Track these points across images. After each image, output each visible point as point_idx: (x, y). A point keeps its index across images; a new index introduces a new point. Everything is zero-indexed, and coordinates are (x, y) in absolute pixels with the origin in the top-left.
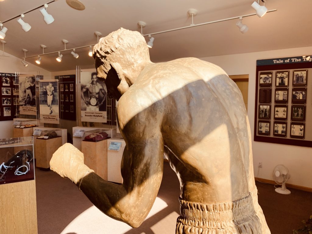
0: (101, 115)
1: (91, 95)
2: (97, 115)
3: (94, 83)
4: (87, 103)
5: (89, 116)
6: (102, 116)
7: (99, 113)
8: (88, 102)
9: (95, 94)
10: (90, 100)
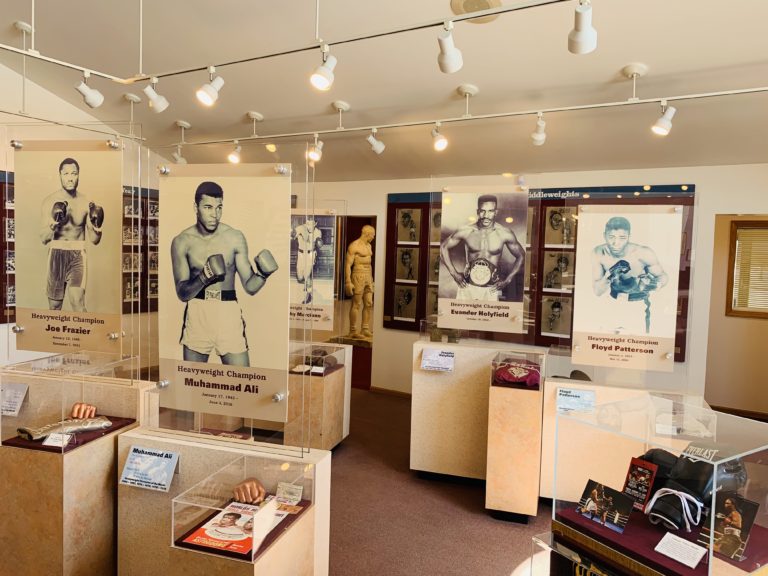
0: (506, 311)
1: (473, 255)
2: (492, 311)
3: (486, 223)
4: (460, 277)
5: (464, 313)
6: (507, 315)
7: (499, 308)
8: (462, 274)
9: (487, 254)
10: (470, 269)
